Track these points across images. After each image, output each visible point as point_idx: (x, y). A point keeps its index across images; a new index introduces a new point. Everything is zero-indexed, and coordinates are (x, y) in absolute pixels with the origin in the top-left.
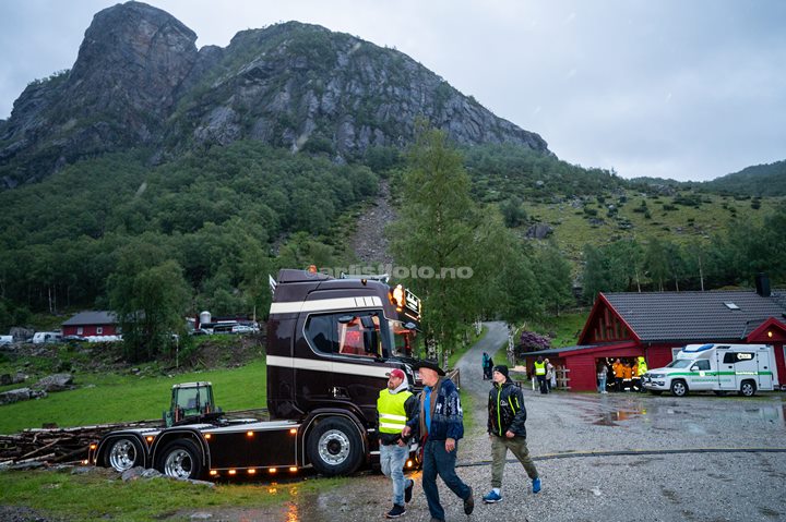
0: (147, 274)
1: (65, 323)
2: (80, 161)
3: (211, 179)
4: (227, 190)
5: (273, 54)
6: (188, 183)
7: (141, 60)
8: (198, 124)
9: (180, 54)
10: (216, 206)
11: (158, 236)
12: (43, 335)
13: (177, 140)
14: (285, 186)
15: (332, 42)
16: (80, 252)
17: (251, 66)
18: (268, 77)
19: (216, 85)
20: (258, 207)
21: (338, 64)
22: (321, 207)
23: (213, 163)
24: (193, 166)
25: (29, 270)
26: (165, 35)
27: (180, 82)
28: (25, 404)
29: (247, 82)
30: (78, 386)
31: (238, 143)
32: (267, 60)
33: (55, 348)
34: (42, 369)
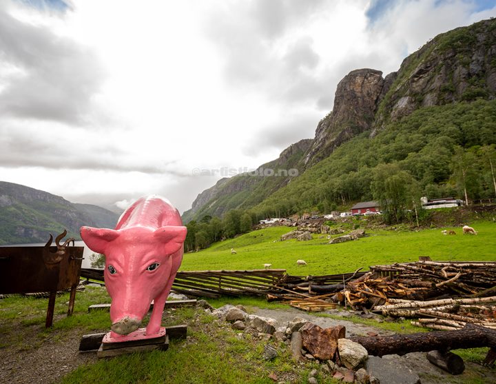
0: (392, 179)
1: (353, 208)
2: (342, 145)
3: (406, 133)
4: (417, 135)
5: (429, 58)
6: (394, 138)
7: (359, 94)
8: (392, 111)
9: (376, 84)
10: (412, 145)
11: (384, 165)
12: (344, 213)
13: (382, 122)
14: (455, 124)
15: (471, 32)
16: (352, 178)
17: (417, 70)
18: (428, 71)
19: (398, 88)
20: (440, 138)
21: (478, 41)
22: (488, 127)
23: (404, 125)
24: (394, 130)
25: (333, 188)
26: (367, 78)
27: (378, 98)
28: (350, 242)
29: (416, 79)
30: (368, 235)
31: (417, 111)
32: (426, 63)
33: (351, 218)
34: (348, 228)
